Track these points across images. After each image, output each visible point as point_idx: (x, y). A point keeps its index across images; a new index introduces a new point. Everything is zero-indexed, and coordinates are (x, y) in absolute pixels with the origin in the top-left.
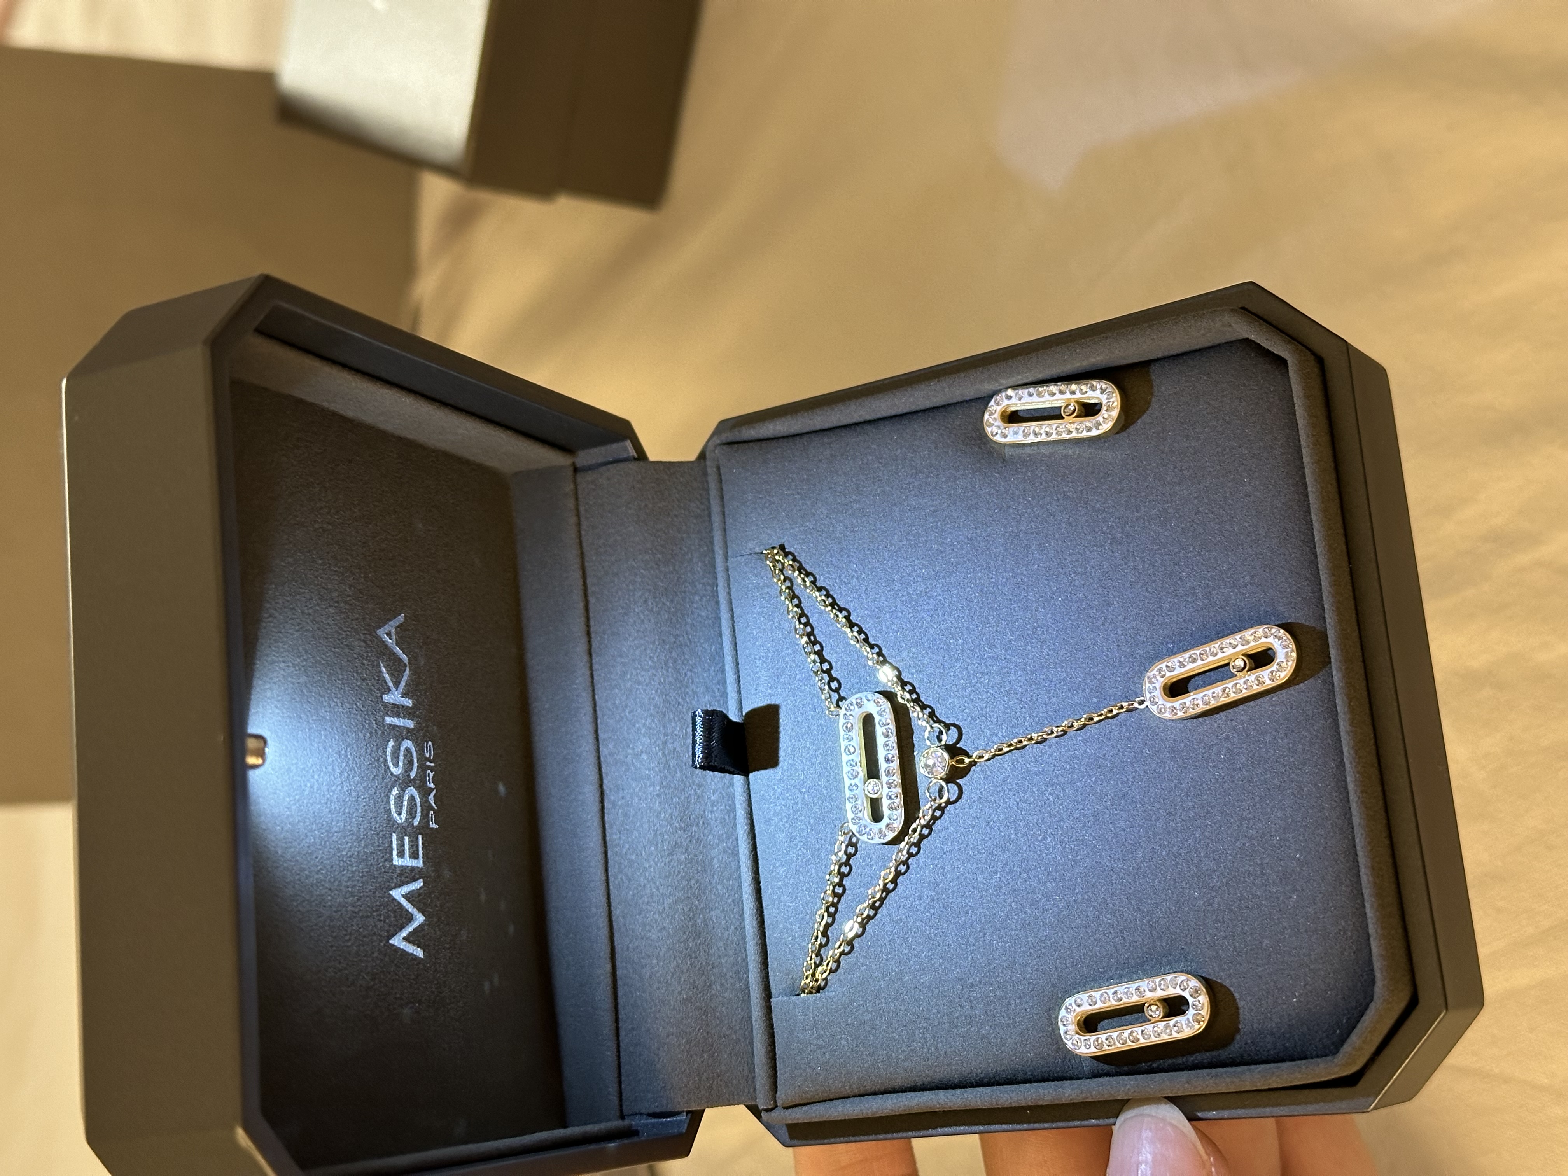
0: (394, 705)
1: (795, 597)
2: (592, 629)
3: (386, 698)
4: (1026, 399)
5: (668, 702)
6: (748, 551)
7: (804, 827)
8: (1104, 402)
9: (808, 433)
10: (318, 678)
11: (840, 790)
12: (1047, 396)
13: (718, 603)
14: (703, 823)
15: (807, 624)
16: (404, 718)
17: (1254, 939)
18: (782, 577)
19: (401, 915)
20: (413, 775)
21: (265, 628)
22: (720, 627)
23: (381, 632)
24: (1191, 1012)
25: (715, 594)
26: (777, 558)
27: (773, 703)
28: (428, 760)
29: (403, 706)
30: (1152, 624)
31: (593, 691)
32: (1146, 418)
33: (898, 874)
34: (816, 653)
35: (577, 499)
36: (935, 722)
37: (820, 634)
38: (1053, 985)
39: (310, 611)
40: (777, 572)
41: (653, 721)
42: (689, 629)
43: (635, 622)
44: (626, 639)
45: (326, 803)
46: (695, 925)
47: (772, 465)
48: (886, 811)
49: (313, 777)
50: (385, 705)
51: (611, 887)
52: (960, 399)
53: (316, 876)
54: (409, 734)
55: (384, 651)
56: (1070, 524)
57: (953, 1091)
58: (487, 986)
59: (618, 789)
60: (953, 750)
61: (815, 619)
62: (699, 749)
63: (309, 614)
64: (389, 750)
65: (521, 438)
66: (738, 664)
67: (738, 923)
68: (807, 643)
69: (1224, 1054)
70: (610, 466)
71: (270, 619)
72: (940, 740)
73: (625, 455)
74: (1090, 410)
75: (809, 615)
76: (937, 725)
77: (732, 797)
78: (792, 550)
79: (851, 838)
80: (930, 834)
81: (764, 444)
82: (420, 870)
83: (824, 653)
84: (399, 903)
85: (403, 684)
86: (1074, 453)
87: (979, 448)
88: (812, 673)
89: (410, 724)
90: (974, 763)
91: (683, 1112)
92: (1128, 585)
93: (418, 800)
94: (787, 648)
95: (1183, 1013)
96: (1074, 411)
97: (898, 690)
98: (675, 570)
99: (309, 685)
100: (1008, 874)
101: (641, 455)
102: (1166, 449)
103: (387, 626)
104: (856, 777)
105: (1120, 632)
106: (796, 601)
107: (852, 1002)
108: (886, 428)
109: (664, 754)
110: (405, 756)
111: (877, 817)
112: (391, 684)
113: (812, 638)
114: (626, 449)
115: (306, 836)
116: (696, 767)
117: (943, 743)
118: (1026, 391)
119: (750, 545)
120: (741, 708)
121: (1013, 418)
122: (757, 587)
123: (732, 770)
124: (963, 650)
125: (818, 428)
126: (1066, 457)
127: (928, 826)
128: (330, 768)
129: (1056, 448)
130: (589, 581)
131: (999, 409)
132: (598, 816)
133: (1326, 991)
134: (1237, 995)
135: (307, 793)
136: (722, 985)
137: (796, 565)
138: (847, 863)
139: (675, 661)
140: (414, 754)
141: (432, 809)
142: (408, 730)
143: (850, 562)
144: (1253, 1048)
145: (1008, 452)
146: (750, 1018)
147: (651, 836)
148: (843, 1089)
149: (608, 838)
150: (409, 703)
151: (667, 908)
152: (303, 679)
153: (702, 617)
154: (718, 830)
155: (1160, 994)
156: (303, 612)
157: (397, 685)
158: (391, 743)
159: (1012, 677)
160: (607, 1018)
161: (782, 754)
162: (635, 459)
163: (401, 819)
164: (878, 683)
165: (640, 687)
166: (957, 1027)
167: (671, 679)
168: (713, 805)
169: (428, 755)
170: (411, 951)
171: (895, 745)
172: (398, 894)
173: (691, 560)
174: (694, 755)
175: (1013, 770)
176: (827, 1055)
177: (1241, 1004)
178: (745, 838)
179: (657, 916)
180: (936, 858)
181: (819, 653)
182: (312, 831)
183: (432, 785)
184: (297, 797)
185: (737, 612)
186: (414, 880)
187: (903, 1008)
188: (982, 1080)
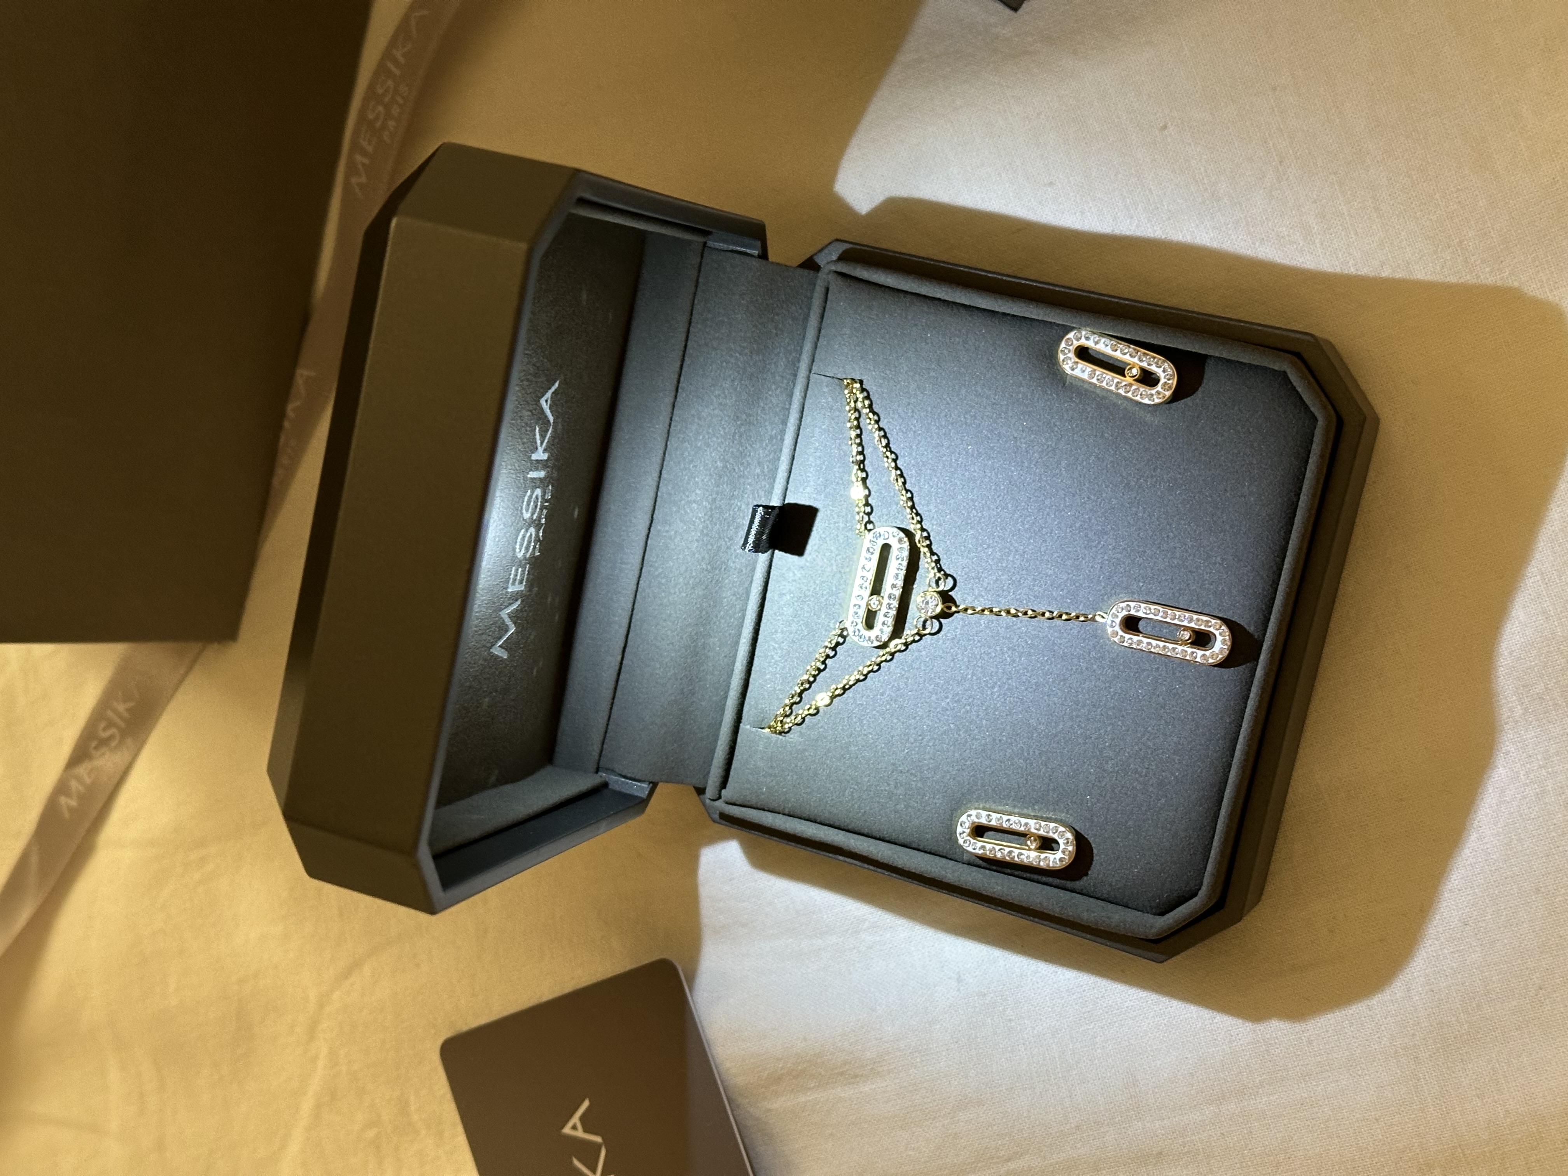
0: (537, 461)
1: (859, 427)
3: (533, 455)
4: (1102, 344)
6: (830, 375)
7: (809, 610)
8: (1162, 380)
9: (912, 294)
11: (847, 594)
12: (1118, 351)
15: (862, 453)
16: (540, 470)
17: (1123, 818)
18: (854, 408)
19: (502, 629)
20: (535, 516)
23: (542, 401)
24: (1058, 853)
26: (854, 390)
27: (814, 506)
28: (547, 500)
29: (541, 461)
33: (871, 671)
35: (699, 271)
36: (938, 569)
38: (963, 794)
40: (851, 402)
43: (719, 395)
46: (696, 646)
48: (878, 623)
50: (532, 463)
54: (541, 483)
55: (541, 418)
56: (1098, 458)
58: (535, 671)
62: (752, 540)
64: (526, 499)
66: (793, 458)
70: (735, 255)
72: (938, 587)
73: (750, 251)
76: (939, 572)
77: (757, 563)
78: (868, 389)
80: (905, 650)
81: (872, 289)
82: (521, 592)
84: (504, 621)
85: (546, 441)
87: (1048, 366)
89: (543, 475)
90: (959, 612)
92: (1126, 524)
93: (533, 536)
94: (839, 466)
95: (1052, 851)
96: (1136, 374)
97: (917, 532)
100: (956, 702)
101: (764, 256)
102: (1195, 432)
103: (547, 395)
104: (863, 589)
106: (858, 432)
107: (805, 750)
110: (534, 502)
111: (870, 624)
112: (539, 443)
113: (862, 466)
114: (752, 247)
117: (940, 589)
119: (834, 369)
120: (785, 496)
121: (1083, 353)
122: (831, 408)
124: (979, 522)
125: (922, 293)
127: (907, 645)
131: (1075, 342)
137: (868, 402)
139: (741, 435)
140: (540, 498)
141: (539, 539)
144: (1093, 889)
147: (681, 569)
150: (546, 456)
155: (1042, 832)
157: (542, 443)
158: (528, 493)
159: (1011, 558)
162: (758, 257)
163: (521, 554)
164: (904, 521)
169: (546, 497)
170: (501, 656)
171: (903, 578)
172: (505, 614)
176: (774, 783)
180: (903, 670)
183: (543, 521)
186: (517, 600)
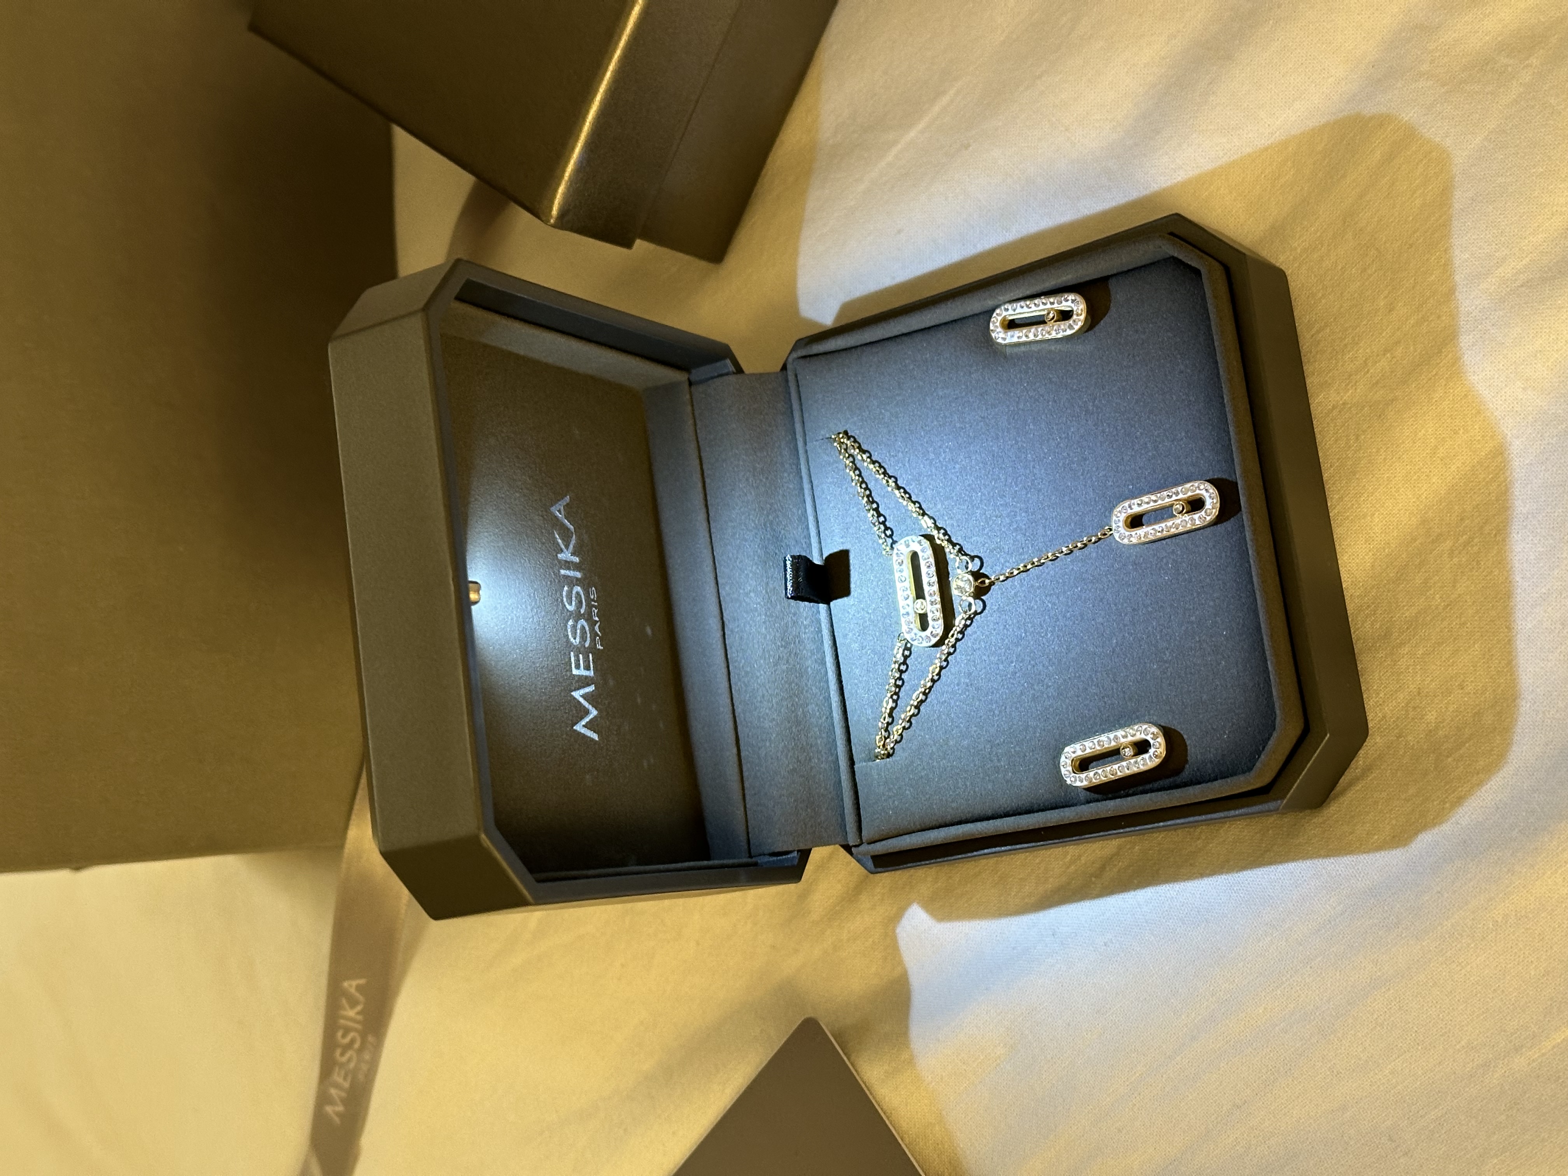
0: (566, 561)
1: (856, 468)
2: (709, 503)
3: (559, 555)
4: (1019, 310)
5: (768, 553)
6: (821, 437)
7: (871, 638)
8: (1075, 309)
9: (861, 346)
10: (510, 543)
11: (897, 610)
12: (1034, 308)
13: (801, 478)
14: (799, 642)
15: (867, 488)
16: (574, 570)
17: (1197, 696)
18: (847, 455)
19: (580, 710)
20: (582, 611)
21: (472, 509)
22: (804, 496)
23: (553, 509)
24: (1152, 751)
25: (799, 471)
26: (842, 440)
27: (845, 548)
28: (593, 600)
29: (572, 562)
30: (1117, 471)
31: (712, 548)
32: (1106, 319)
33: (942, 668)
34: (874, 510)
35: (692, 406)
36: (963, 555)
37: (876, 495)
38: (1056, 739)
39: (503, 496)
40: (843, 451)
41: (758, 568)
42: (781, 499)
43: (740, 495)
44: (734, 509)
45: (523, 631)
46: (796, 716)
47: (835, 370)
48: (931, 622)
49: (512, 612)
50: (560, 561)
51: (733, 692)
52: (971, 313)
53: (519, 681)
54: (578, 582)
55: (557, 524)
56: (1055, 402)
57: (987, 822)
58: (645, 764)
59: (735, 620)
60: (977, 575)
61: (872, 484)
62: (789, 585)
63: (503, 498)
64: (564, 593)
65: (648, 362)
66: (818, 522)
67: (828, 713)
68: (867, 502)
69: (1178, 779)
70: (715, 380)
71: (476, 502)
72: (967, 568)
73: (726, 371)
74: (1065, 315)
75: (868, 482)
76: (964, 557)
77: (819, 621)
78: (853, 434)
79: (906, 644)
80: (963, 637)
81: (829, 356)
82: (592, 678)
83: (880, 509)
84: (579, 702)
85: (571, 546)
86: (1056, 349)
87: (988, 349)
88: (871, 525)
89: (578, 575)
90: (992, 584)
91: (794, 851)
92: (1099, 444)
93: (587, 628)
94: (853, 508)
95: (1147, 752)
96: (1053, 318)
97: (935, 533)
98: (768, 454)
99: (506, 549)
100: (1021, 662)
101: (739, 370)
102: (1122, 341)
103: (557, 505)
104: (907, 598)
105: (1094, 479)
106: (857, 472)
107: (912, 762)
108: (918, 337)
109: (767, 592)
110: (576, 598)
111: (924, 626)
112: (563, 547)
113: (871, 499)
114: (726, 366)
115: (510, 653)
116: (788, 598)
117: (969, 570)
118: (1019, 305)
119: (822, 432)
120: (822, 555)
121: (1011, 325)
122: (829, 464)
123: (816, 599)
124: (981, 500)
125: (868, 341)
126: (1050, 351)
127: (962, 632)
128: (524, 606)
129: (1043, 346)
130: (705, 467)
131: (1000, 318)
132: (721, 639)
133: (1247, 729)
134: (1185, 737)
135: (509, 623)
136: (819, 759)
137: (856, 445)
138: (904, 663)
139: (771, 523)
140: (583, 596)
141: (598, 635)
142: (577, 579)
143: (896, 440)
144: (1198, 774)
145: (1008, 351)
146: (840, 781)
147: (760, 653)
148: (909, 827)
149: (729, 656)
150: (576, 559)
151: (775, 705)
152: (501, 544)
153: (790, 489)
154: (810, 646)
155: (1130, 739)
156: (497, 496)
157: (567, 547)
158: (566, 588)
159: (1018, 518)
160: (735, 786)
161: (852, 586)
162: (734, 373)
163: (576, 642)
164: (921, 528)
165: (747, 543)
166: (988, 776)
167: (769, 536)
168: (805, 628)
169: (592, 597)
170: (589, 735)
171: (935, 574)
172: (577, 694)
173: (780, 446)
174: (786, 589)
175: (1021, 587)
176: (896, 803)
177: (1188, 742)
178: (830, 649)
179: (767, 711)
180: (968, 655)
181: (876, 510)
182: (514, 650)
183: (597, 619)
184: (503, 626)
185: (815, 483)
186: (588, 685)
187: (949, 764)
188: (1008, 812)
